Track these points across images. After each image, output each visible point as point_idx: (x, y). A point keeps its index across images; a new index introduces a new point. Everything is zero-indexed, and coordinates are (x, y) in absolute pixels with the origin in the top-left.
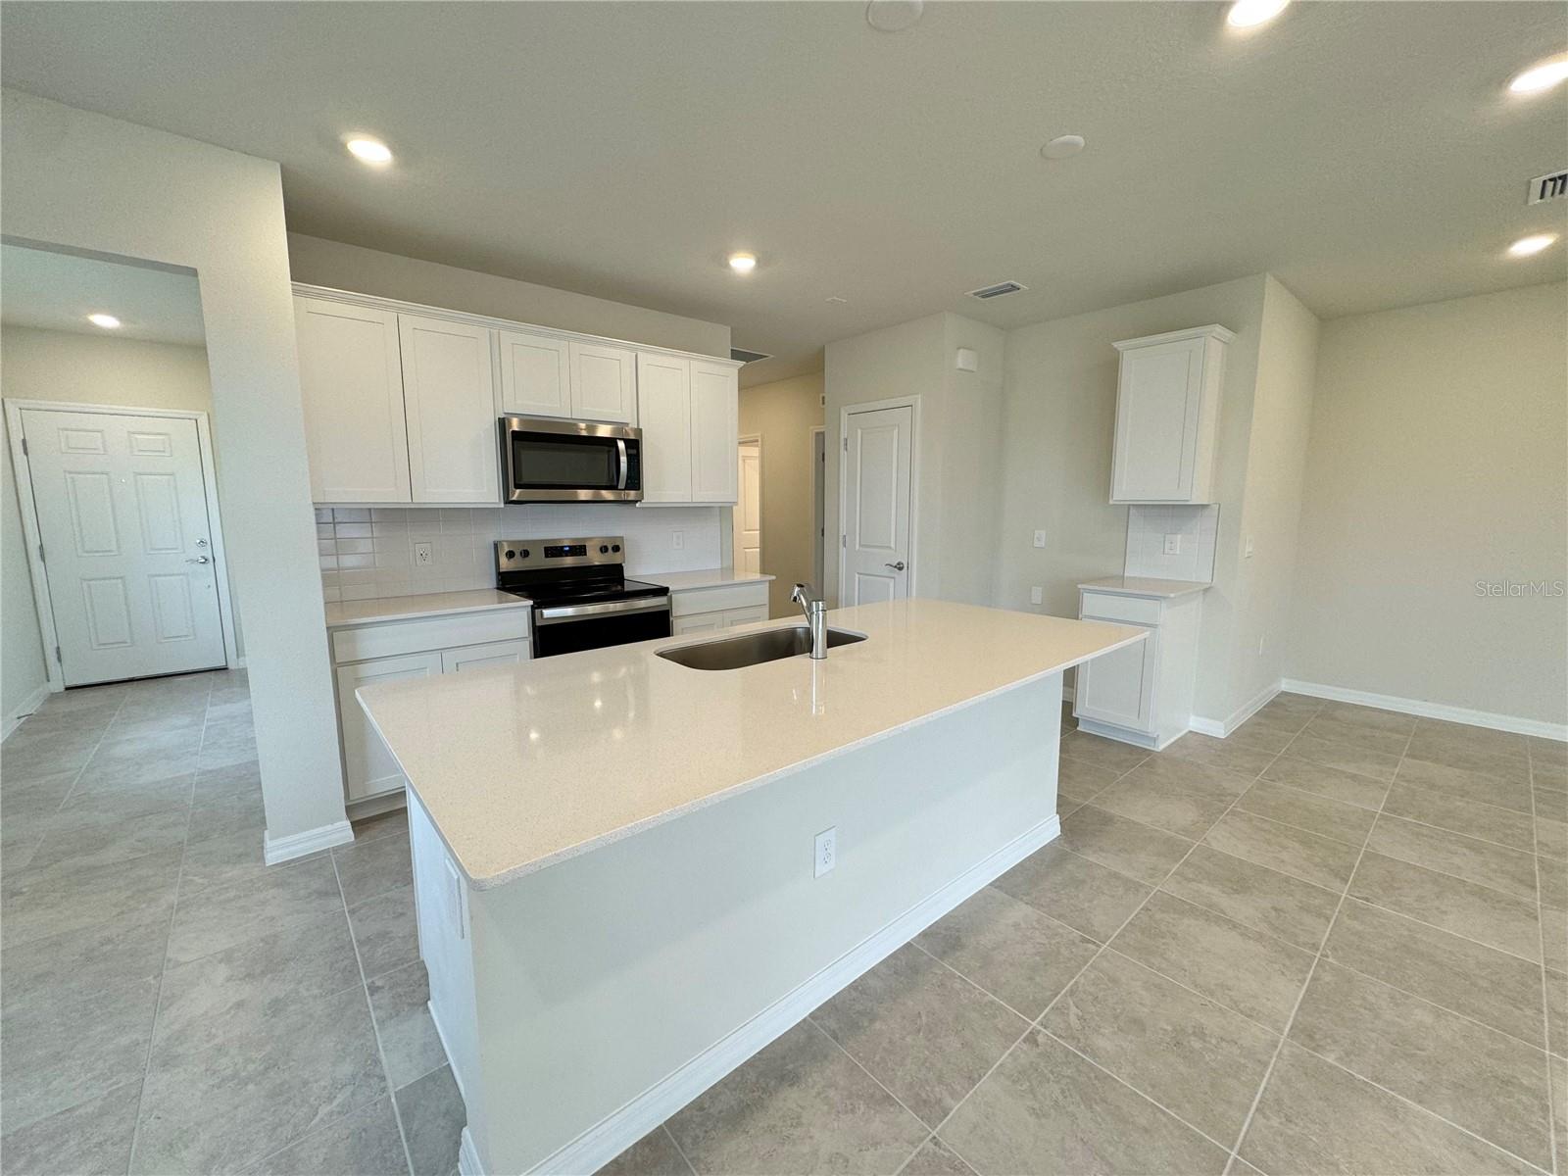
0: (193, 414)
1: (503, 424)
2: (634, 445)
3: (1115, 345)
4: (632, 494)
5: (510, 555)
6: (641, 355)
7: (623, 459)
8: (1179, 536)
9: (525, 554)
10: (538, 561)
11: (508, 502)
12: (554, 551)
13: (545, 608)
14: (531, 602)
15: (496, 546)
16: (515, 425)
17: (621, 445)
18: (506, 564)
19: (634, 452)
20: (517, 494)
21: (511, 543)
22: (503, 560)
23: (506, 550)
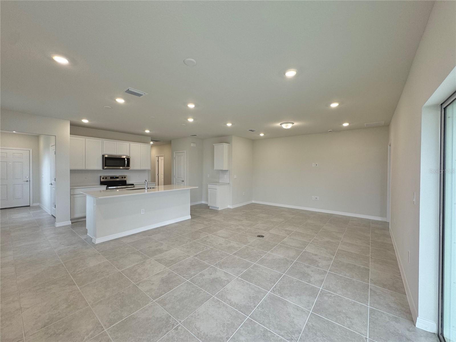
0: (29, 149)
1: (103, 156)
2: (128, 159)
3: (213, 144)
4: (127, 168)
5: (103, 178)
6: (131, 144)
7: (126, 162)
8: (225, 175)
9: (106, 178)
10: (109, 179)
11: (103, 169)
12: (112, 178)
13: (109, 187)
14: (106, 186)
15: (100, 177)
16: (106, 156)
17: (126, 159)
18: (102, 180)
19: (128, 160)
20: (105, 167)
21: (103, 176)
22: (102, 179)
23: (102, 177)
